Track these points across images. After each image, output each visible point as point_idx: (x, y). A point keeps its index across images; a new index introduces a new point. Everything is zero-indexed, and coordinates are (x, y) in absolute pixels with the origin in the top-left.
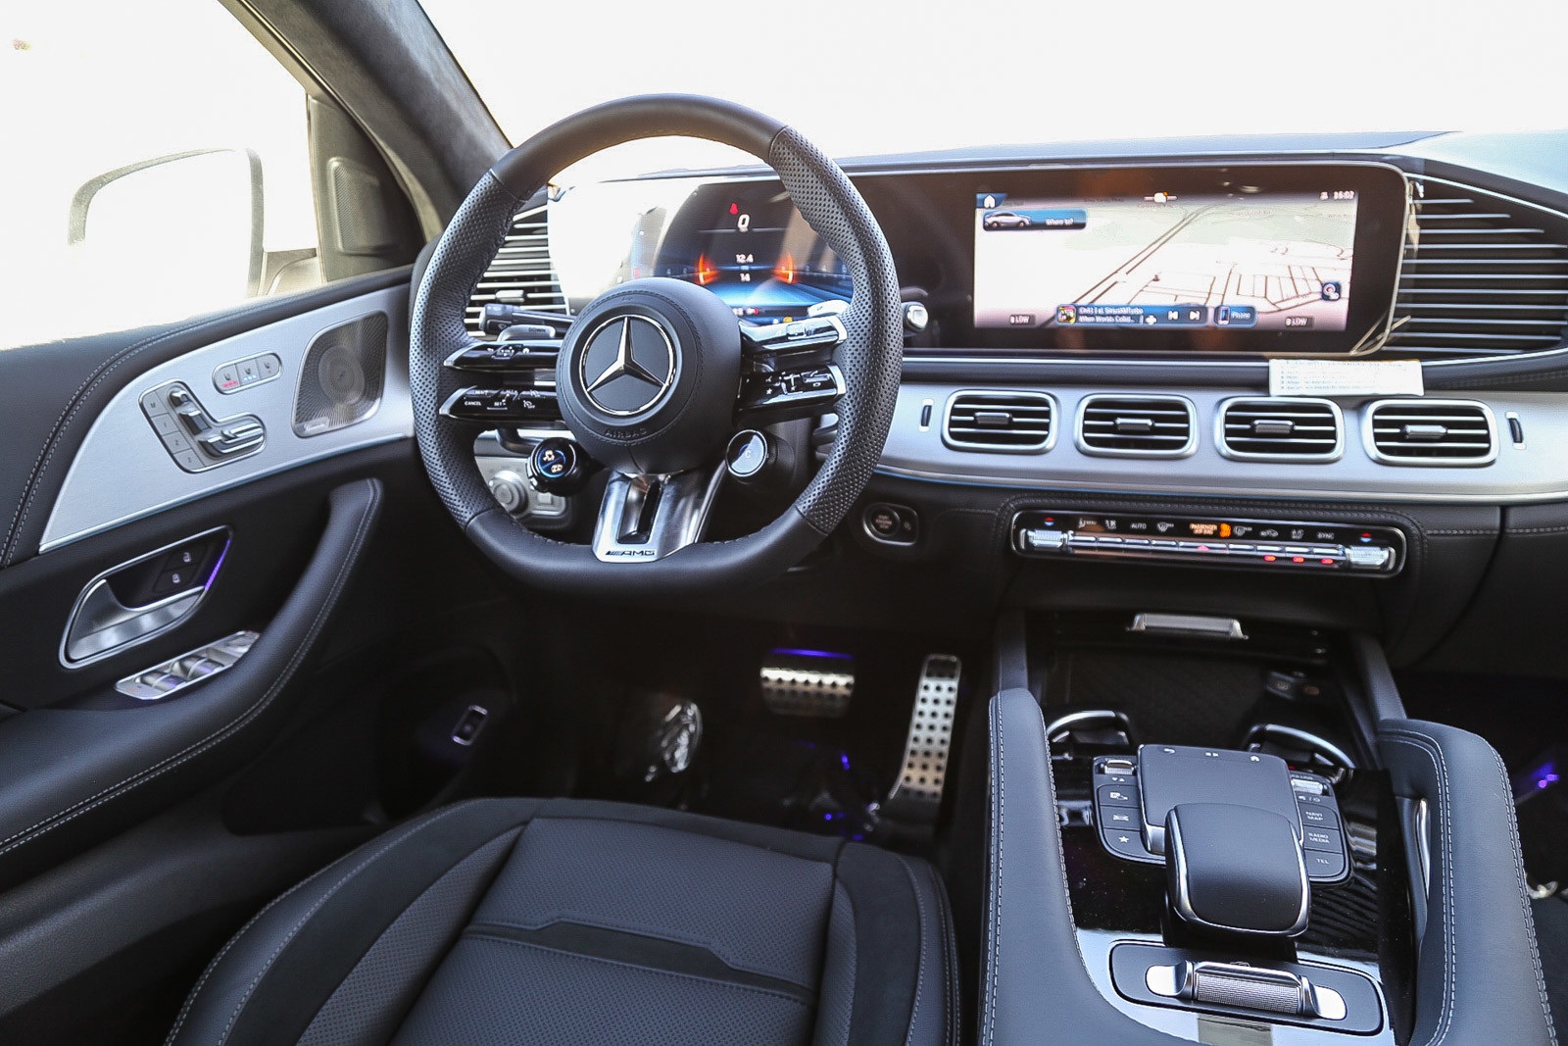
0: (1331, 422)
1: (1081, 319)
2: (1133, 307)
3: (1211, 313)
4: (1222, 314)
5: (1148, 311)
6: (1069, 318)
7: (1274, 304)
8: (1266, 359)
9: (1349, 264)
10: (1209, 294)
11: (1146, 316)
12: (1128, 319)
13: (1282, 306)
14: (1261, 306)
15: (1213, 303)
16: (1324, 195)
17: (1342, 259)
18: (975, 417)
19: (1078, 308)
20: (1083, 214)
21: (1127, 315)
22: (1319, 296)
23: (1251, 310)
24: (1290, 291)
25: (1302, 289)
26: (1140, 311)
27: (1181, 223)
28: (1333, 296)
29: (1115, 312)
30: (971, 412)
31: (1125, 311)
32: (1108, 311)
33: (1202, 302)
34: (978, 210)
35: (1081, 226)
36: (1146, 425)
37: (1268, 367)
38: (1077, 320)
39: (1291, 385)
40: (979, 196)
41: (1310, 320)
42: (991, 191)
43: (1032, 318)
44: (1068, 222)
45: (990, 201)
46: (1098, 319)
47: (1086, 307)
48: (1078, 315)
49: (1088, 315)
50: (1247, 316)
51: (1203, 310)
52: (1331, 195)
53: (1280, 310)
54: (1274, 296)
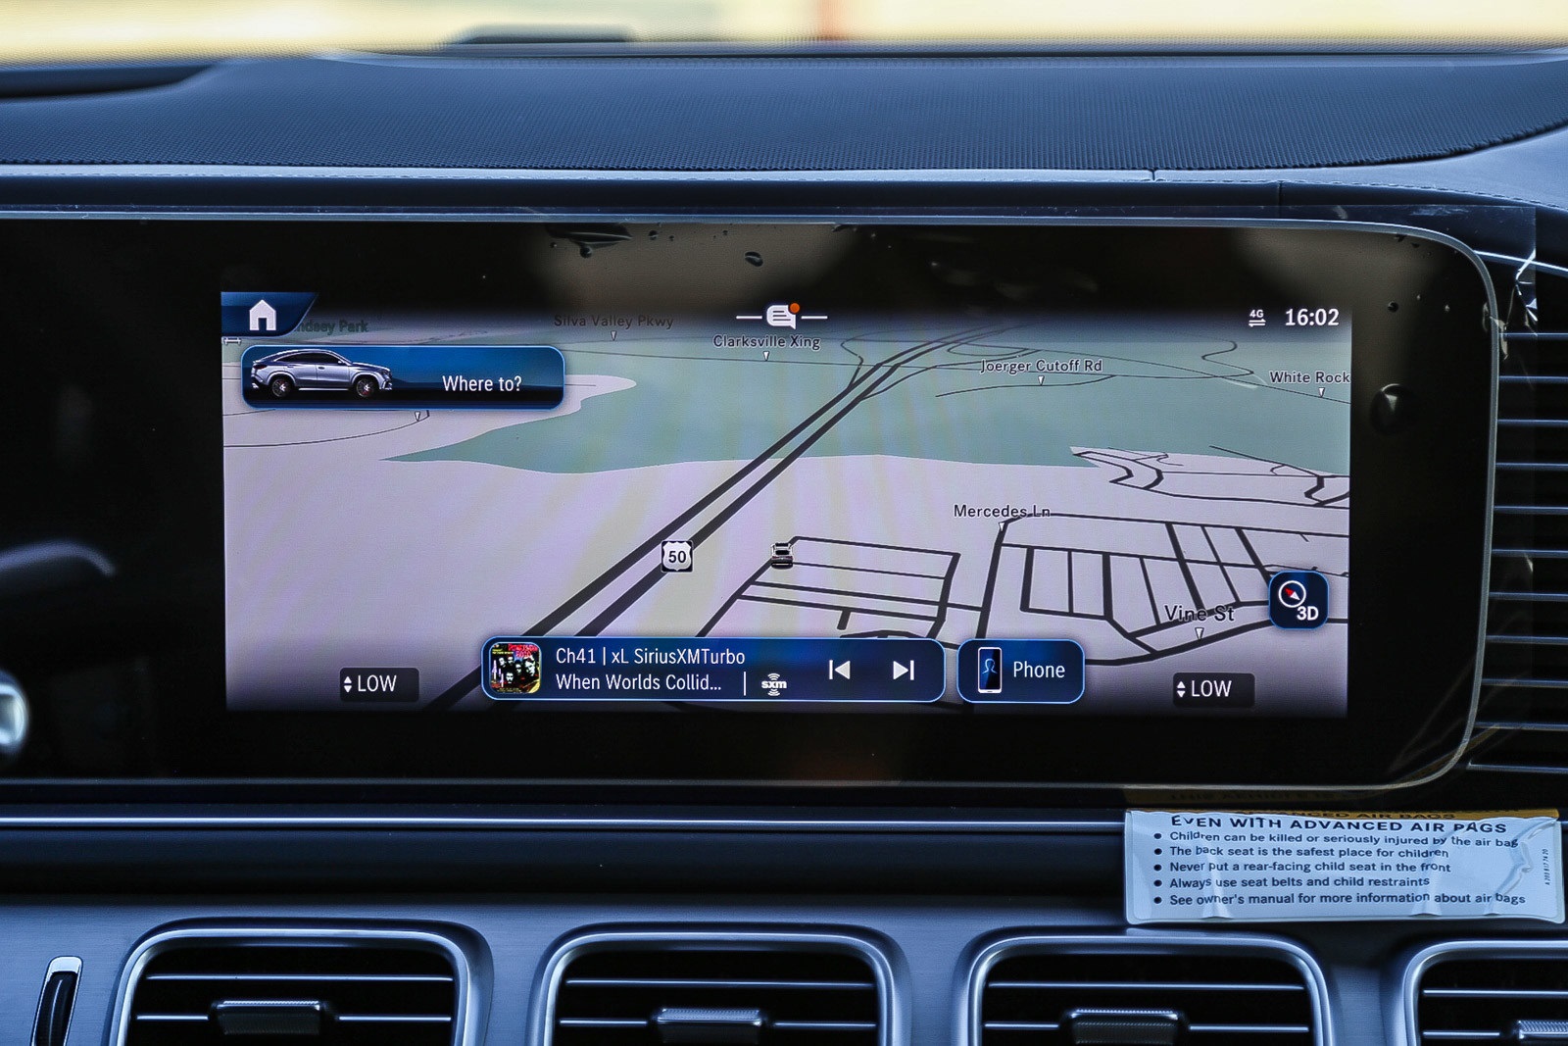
0: (1300, 1007)
1: (563, 682)
2: (720, 645)
3: (951, 661)
4: (986, 667)
5: (765, 654)
6: (523, 679)
7: (1132, 637)
8: (1119, 806)
9: (1340, 520)
10: (943, 604)
11: (758, 673)
12: (704, 683)
13: (1158, 641)
14: (1098, 640)
15: (958, 629)
16: (1257, 318)
17: (1321, 504)
18: (214, 1014)
19: (549, 646)
20: (553, 361)
21: (700, 669)
22: (1259, 614)
23: (1067, 652)
24: (1174, 596)
25: (1214, 593)
26: (739, 658)
27: (852, 386)
28: (1306, 613)
29: (663, 658)
30: (200, 997)
31: (693, 657)
32: (647, 658)
33: (922, 629)
34: (225, 340)
35: (551, 397)
36: (748, 1025)
37: (1119, 833)
38: (549, 686)
39: (1182, 892)
40: (227, 298)
41: (1243, 683)
42: (263, 286)
43: (408, 677)
44: (506, 384)
45: (263, 312)
46: (614, 682)
47: (574, 644)
48: (550, 669)
49: (582, 670)
50: (1059, 671)
51: (927, 653)
52: (1276, 316)
53: (1154, 655)
54: (1133, 612)
